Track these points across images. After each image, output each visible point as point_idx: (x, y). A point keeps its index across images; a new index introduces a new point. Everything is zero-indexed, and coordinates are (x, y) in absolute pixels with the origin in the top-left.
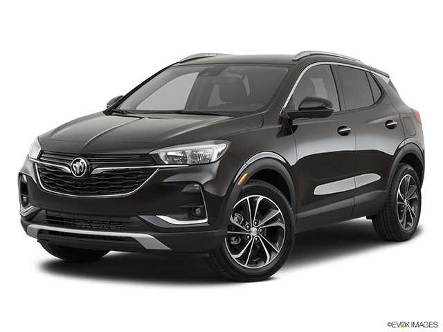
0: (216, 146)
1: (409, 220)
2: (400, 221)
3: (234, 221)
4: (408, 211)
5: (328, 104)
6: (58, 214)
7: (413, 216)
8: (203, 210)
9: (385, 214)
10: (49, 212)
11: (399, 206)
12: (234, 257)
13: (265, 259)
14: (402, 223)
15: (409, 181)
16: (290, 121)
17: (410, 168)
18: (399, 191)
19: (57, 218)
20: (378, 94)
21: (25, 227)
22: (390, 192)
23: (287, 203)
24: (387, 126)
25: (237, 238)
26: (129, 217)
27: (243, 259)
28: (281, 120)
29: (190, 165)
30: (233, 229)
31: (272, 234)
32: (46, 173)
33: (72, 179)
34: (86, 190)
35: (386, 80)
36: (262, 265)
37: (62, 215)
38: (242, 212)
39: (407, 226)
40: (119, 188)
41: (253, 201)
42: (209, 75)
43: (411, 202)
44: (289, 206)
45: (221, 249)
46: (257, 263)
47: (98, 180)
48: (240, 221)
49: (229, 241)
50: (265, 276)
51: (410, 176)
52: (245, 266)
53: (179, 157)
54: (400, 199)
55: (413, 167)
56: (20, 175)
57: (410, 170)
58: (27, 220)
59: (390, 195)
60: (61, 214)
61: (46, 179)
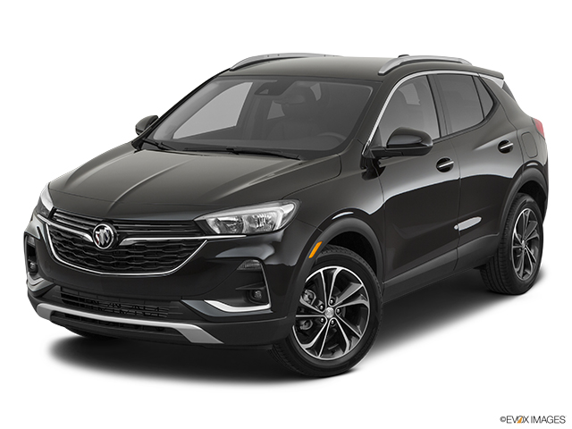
0: (281, 208)
1: (527, 266)
2: (516, 270)
3: (304, 301)
4: (526, 256)
5: (425, 137)
6: (77, 293)
7: (533, 261)
8: (264, 293)
9: (496, 263)
10: (64, 290)
11: (515, 250)
12: (304, 347)
13: (343, 347)
14: (519, 272)
15: (528, 215)
16: (376, 162)
17: (529, 199)
18: (515, 231)
19: (76, 299)
20: (488, 105)
21: (35, 305)
22: (504, 234)
23: (372, 273)
24: (500, 150)
25: (308, 321)
26: (170, 301)
27: (316, 349)
28: (365, 162)
29: (247, 235)
30: (303, 311)
31: (352, 314)
32: (61, 239)
33: (95, 251)
34: (113, 265)
35: (499, 83)
36: (339, 355)
37: (82, 295)
38: (314, 287)
39: (525, 274)
40: (155, 264)
41: (328, 274)
42: (269, 94)
43: (530, 244)
44: (374, 277)
45: (289, 340)
46: (333, 352)
47: (128, 253)
48: (311, 299)
49: (298, 326)
50: (344, 368)
51: (530, 210)
52: (319, 357)
53: (233, 222)
54: (516, 242)
55: (534, 198)
56: (26, 235)
57: (529, 202)
58: (37, 297)
59: (503, 238)
60: (80, 294)
61: (60, 246)
